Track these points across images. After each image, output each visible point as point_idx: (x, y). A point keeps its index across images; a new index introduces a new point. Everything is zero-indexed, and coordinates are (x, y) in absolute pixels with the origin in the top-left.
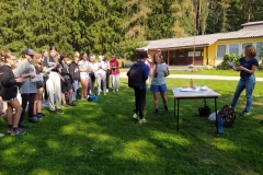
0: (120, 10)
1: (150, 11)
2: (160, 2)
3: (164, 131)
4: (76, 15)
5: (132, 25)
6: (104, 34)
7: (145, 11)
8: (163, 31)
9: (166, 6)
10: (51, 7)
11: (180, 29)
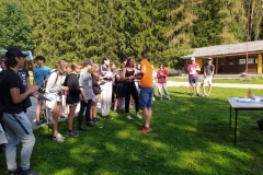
0: (164, 19)
1: (196, 18)
2: (207, 8)
3: (220, 143)
4: (122, 26)
5: (176, 33)
6: (148, 43)
7: (190, 18)
8: (210, 38)
9: (213, 12)
10: (100, 20)
11: (229, 35)
